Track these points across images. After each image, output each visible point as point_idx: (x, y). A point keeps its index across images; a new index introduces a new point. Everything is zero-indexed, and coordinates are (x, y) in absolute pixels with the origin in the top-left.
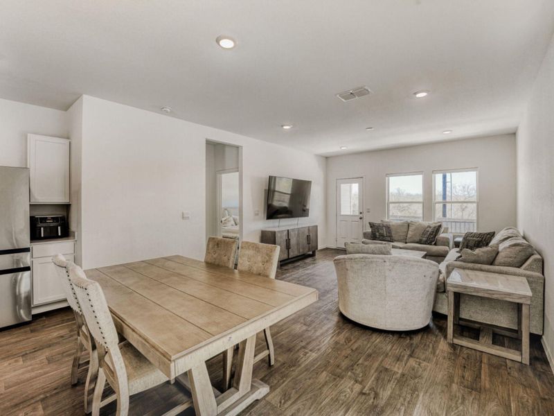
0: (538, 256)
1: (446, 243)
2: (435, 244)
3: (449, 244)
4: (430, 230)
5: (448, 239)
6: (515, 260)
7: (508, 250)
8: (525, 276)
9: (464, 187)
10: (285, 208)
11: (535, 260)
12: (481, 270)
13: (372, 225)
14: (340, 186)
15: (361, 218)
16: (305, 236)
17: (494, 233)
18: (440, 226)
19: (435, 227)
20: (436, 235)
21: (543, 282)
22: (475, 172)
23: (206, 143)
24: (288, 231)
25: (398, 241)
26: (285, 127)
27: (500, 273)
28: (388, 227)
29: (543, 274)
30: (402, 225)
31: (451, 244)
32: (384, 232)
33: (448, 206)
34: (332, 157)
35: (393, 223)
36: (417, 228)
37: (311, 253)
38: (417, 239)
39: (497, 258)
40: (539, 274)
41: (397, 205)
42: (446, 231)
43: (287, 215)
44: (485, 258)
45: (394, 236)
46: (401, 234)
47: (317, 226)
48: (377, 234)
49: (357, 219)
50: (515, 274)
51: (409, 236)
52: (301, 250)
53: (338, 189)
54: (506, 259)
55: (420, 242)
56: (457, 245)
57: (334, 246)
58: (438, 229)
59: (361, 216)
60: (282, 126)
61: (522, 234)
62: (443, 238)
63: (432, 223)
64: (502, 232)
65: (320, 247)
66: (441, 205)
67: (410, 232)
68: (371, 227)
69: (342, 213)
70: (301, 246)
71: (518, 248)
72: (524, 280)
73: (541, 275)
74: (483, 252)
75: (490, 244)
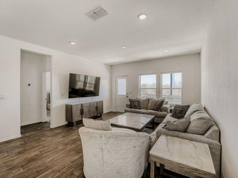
0: (217, 128)
1: (166, 110)
2: (161, 111)
3: (167, 111)
4: (158, 103)
5: (167, 108)
6: (201, 130)
7: (196, 122)
8: (207, 143)
9: (180, 82)
10: (92, 91)
11: (214, 131)
12: (178, 137)
13: (130, 100)
14: (117, 81)
15: (127, 97)
16: (95, 107)
17: (189, 106)
18: (163, 101)
19: (161, 101)
20: (161, 106)
21: (220, 148)
22: (181, 73)
23: (21, 52)
24: (82, 104)
25: (144, 109)
26: (71, 43)
27: (191, 140)
28: (139, 102)
29: (220, 142)
30: (146, 100)
31: (169, 111)
32: (136, 104)
33: (173, 90)
34: (113, 65)
35: (141, 99)
36: (153, 102)
37: (99, 115)
38: (152, 108)
39: (189, 127)
40: (217, 142)
41: (153, 89)
42: (167, 103)
43: (92, 95)
44: (181, 127)
45: (141, 106)
46: (145, 105)
47: (103, 101)
48: (133, 105)
49: (125, 97)
50: (201, 141)
51: (149, 106)
52: (92, 115)
53: (116, 82)
54: (195, 128)
55: (153, 109)
56: (171, 111)
57: (114, 111)
58: (162, 102)
59: (127, 95)
60: (70, 42)
61: (203, 106)
62: (165, 107)
63: (160, 99)
64: (194, 105)
65: (104, 112)
66: (170, 90)
67: (149, 104)
68: (130, 101)
69: (119, 94)
70: (91, 112)
71: (203, 121)
72: (207, 146)
73: (219, 144)
74: (180, 123)
75: (185, 116)
